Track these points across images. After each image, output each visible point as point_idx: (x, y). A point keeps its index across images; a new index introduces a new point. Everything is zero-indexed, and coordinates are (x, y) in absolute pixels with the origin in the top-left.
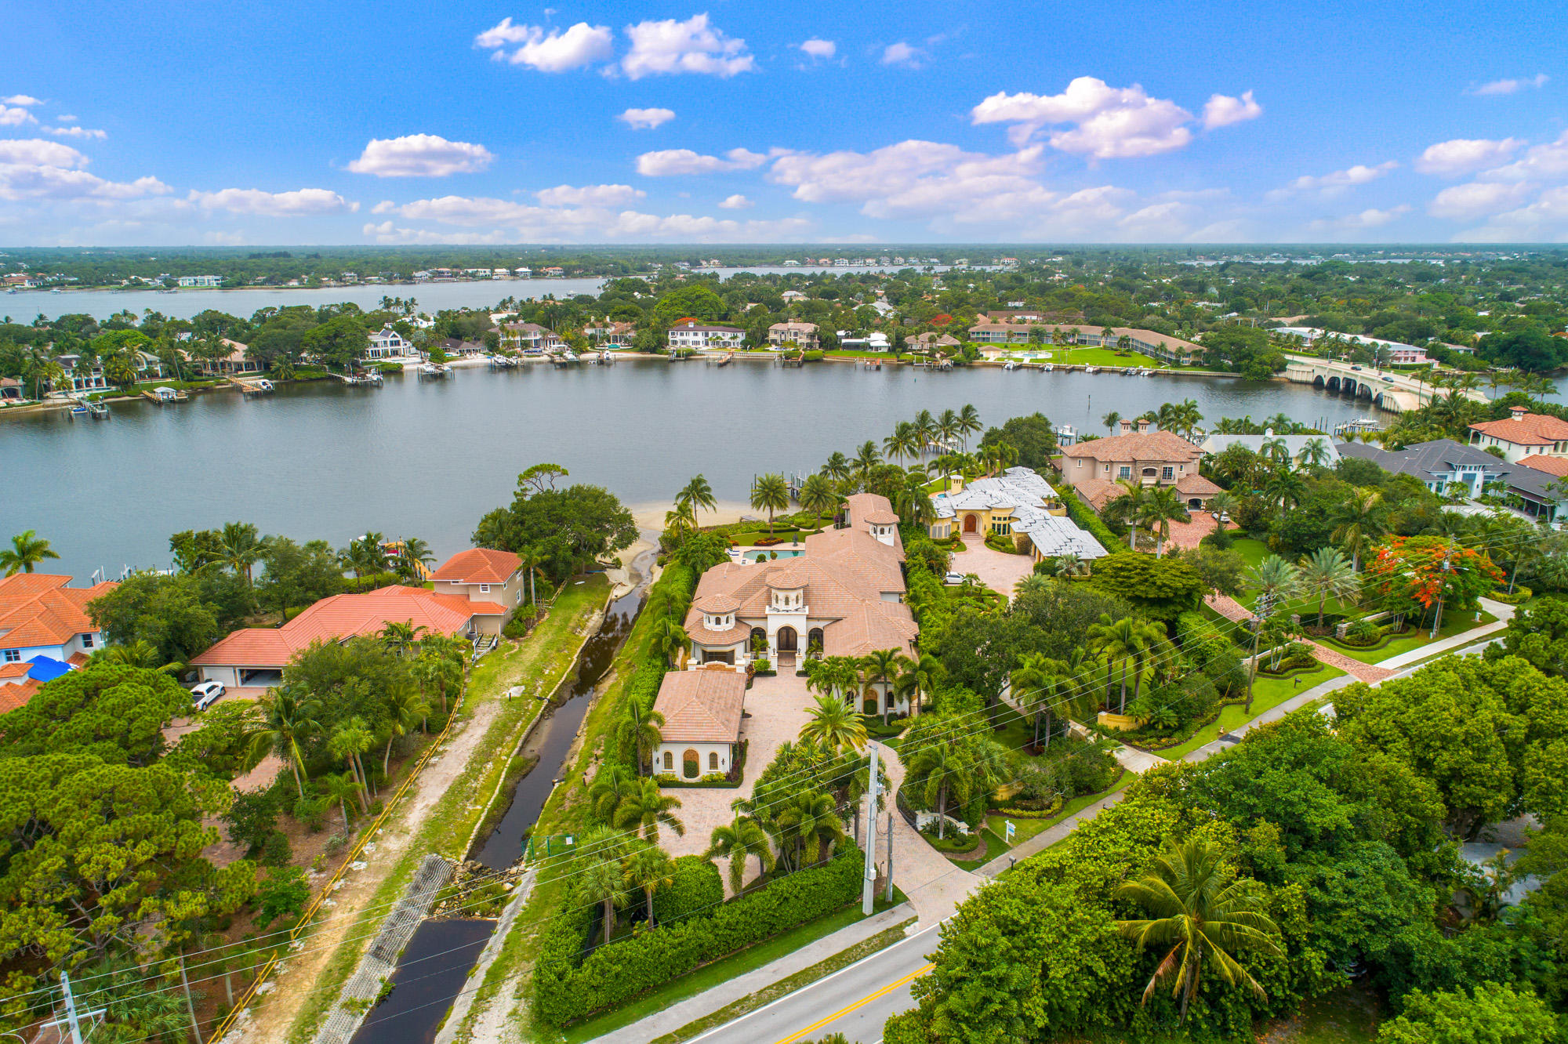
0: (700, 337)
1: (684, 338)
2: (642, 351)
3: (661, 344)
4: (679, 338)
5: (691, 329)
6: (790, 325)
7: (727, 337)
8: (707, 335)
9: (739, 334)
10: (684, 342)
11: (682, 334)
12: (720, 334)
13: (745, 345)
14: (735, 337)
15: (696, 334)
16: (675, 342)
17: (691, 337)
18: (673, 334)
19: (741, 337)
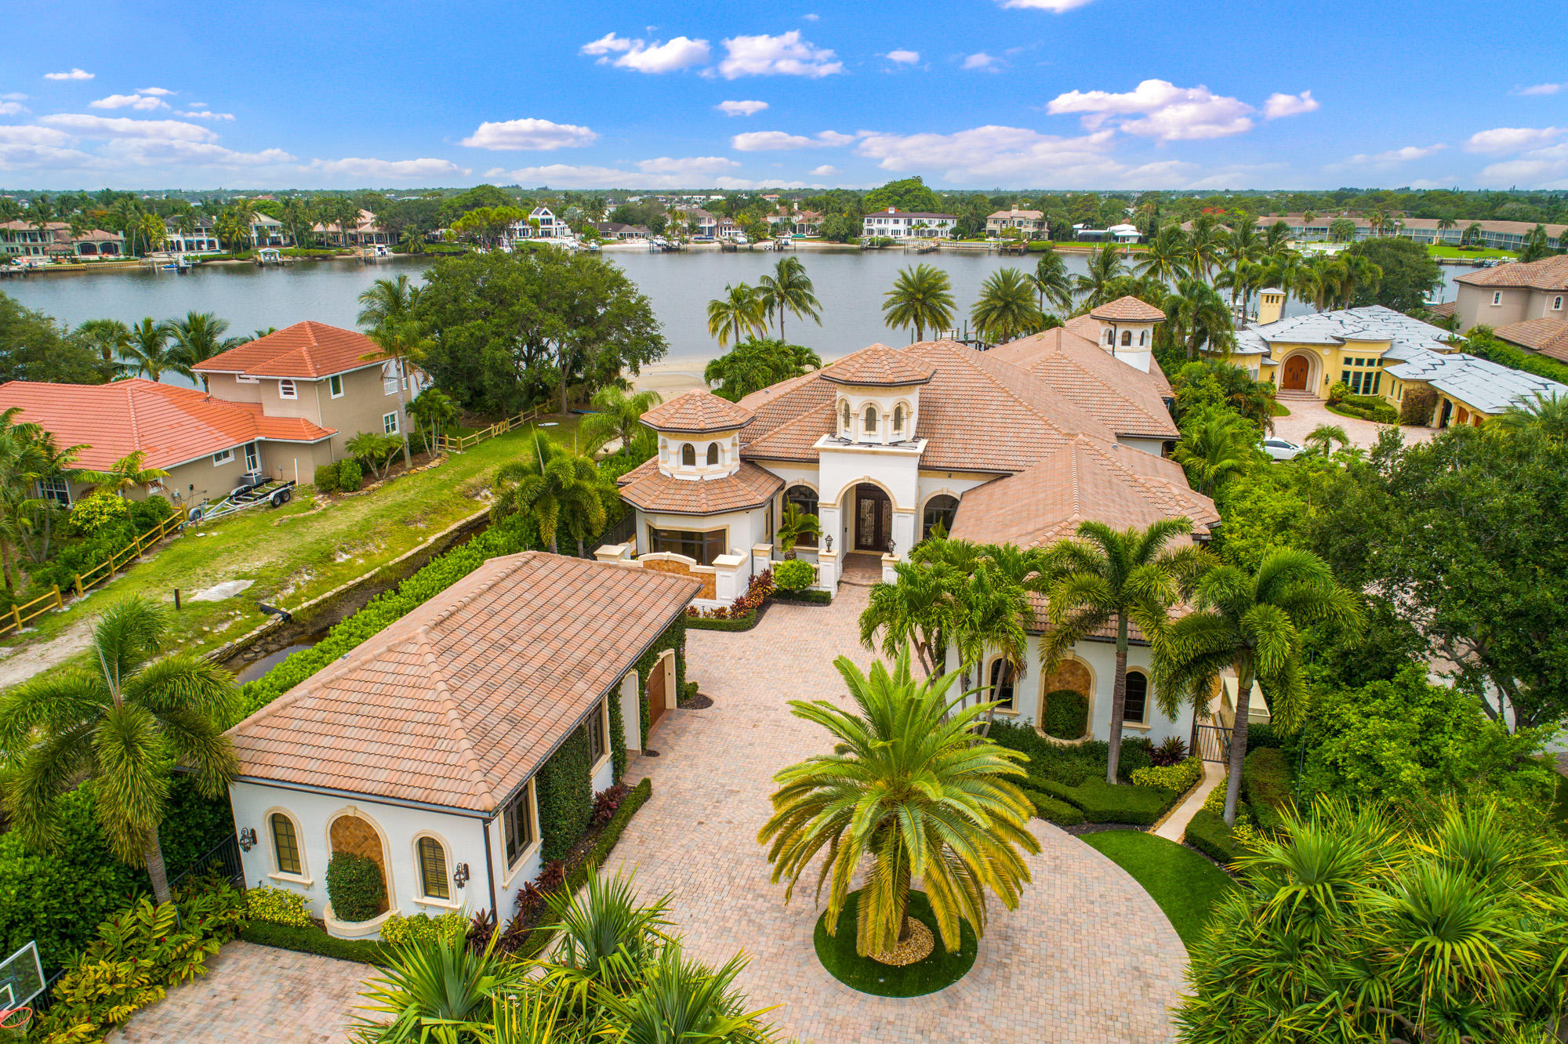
0: (902, 226)
1: (882, 226)
2: (831, 239)
3: (855, 232)
4: (875, 226)
5: (891, 216)
6: (1014, 212)
7: (934, 224)
8: (910, 223)
9: (950, 222)
10: (882, 232)
11: (879, 222)
12: (926, 221)
13: (956, 234)
14: (943, 225)
15: (896, 222)
16: (871, 232)
17: (890, 226)
18: (869, 221)
19: (951, 224)
